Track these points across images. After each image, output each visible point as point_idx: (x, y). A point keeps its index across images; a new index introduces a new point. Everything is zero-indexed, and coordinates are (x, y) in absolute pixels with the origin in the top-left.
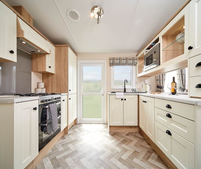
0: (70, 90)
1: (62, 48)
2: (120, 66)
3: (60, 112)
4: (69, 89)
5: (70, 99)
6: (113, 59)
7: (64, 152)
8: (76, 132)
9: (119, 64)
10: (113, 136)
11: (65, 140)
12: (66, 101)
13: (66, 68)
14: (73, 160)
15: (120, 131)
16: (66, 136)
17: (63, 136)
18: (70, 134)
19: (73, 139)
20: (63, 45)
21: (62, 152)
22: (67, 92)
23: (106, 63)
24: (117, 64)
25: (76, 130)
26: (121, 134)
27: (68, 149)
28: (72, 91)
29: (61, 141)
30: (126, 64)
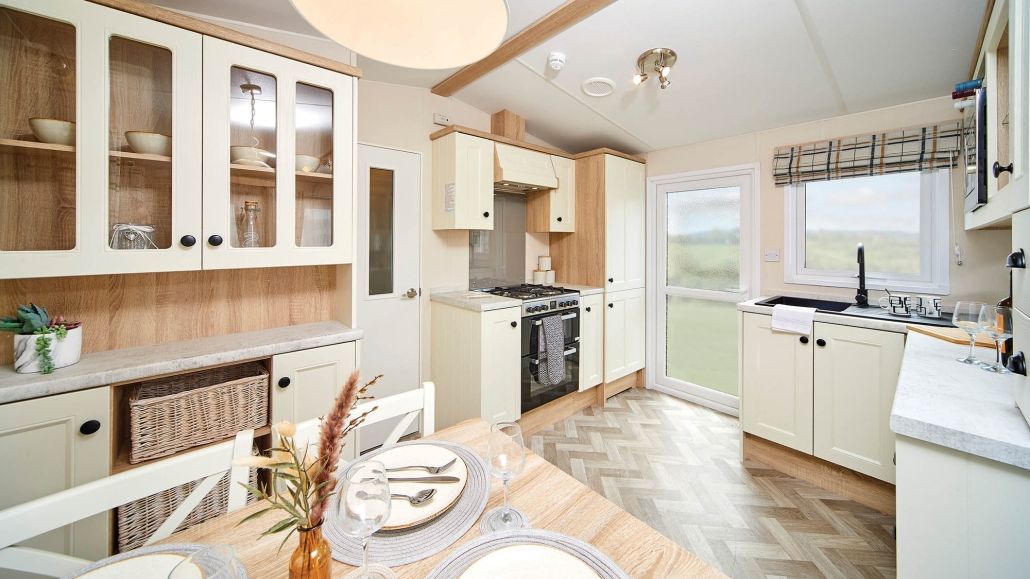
0: (611, 280)
1: (591, 158)
2: (832, 182)
3: (576, 339)
4: (608, 277)
5: (611, 305)
6: (793, 154)
7: (575, 443)
8: (628, 409)
9: (829, 172)
10: (753, 475)
11: (590, 418)
12: (596, 310)
13: (599, 216)
14: (587, 469)
15: (800, 472)
16: (596, 412)
17: (590, 407)
18: (610, 410)
19: (610, 425)
20: (594, 152)
21: (571, 441)
22: (604, 286)
23: (757, 173)
24: (813, 175)
25: (633, 404)
26: (800, 486)
27: (587, 441)
28: (623, 281)
29: (581, 417)
30: (871, 168)
